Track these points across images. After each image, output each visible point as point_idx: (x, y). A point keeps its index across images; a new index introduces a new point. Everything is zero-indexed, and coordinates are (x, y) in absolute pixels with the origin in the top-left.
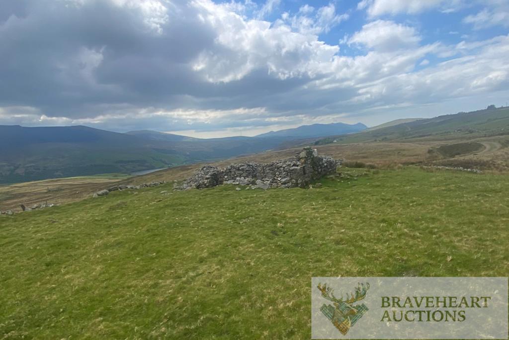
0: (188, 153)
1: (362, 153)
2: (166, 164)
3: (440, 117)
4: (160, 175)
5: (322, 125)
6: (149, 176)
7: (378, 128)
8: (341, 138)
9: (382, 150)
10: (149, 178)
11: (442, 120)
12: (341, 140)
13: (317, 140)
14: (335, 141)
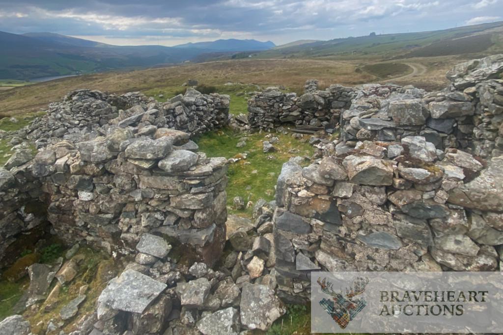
0: (99, 60)
1: (293, 70)
2: (73, 70)
3: (335, 40)
4: (55, 85)
5: (237, 40)
6: (38, 87)
7: (284, 47)
8: (255, 53)
9: (312, 67)
10: (38, 89)
11: (337, 42)
12: (255, 55)
13: (234, 54)
14: (250, 56)
